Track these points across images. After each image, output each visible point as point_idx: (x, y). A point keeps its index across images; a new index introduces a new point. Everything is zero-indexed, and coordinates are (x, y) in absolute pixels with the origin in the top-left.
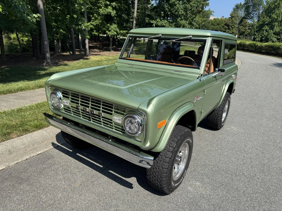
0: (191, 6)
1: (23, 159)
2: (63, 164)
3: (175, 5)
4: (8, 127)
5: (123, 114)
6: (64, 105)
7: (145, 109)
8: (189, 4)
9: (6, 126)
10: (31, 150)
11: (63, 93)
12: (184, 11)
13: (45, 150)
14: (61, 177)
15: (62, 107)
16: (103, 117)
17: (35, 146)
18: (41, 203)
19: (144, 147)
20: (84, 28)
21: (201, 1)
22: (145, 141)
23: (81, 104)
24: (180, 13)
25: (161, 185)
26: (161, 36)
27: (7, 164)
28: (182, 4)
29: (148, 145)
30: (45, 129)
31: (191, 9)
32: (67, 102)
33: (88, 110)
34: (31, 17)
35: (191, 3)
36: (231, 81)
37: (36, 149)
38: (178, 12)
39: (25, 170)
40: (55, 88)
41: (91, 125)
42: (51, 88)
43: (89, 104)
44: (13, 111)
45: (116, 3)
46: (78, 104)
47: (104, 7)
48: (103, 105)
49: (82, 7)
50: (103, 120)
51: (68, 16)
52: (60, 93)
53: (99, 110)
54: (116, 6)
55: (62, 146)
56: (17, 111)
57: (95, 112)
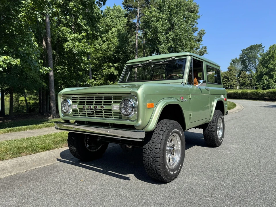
1: (32, 169)
2: (68, 170)
4: (19, 148)
5: (120, 102)
6: (72, 109)
7: (136, 91)
9: (17, 147)
10: (39, 164)
11: (72, 100)
13: (52, 163)
14: (67, 177)
15: (71, 112)
16: (104, 110)
17: (43, 162)
18: (49, 191)
19: (137, 125)
20: (88, 84)
22: (138, 120)
23: (87, 104)
25: (156, 166)
26: (151, 61)
27: (18, 172)
29: (140, 122)
30: (52, 150)
32: (76, 106)
33: (92, 107)
34: (43, 70)
36: (220, 99)
37: (43, 163)
39: (34, 174)
40: (66, 97)
41: (95, 119)
42: (63, 98)
43: (93, 102)
44: (24, 139)
45: (118, 64)
46: (84, 104)
47: (108, 68)
48: (104, 99)
49: (88, 66)
50: (104, 112)
51: (75, 74)
52: (70, 100)
53: (101, 104)
54: (118, 67)
55: (68, 160)
56: (27, 139)
57: (99, 107)
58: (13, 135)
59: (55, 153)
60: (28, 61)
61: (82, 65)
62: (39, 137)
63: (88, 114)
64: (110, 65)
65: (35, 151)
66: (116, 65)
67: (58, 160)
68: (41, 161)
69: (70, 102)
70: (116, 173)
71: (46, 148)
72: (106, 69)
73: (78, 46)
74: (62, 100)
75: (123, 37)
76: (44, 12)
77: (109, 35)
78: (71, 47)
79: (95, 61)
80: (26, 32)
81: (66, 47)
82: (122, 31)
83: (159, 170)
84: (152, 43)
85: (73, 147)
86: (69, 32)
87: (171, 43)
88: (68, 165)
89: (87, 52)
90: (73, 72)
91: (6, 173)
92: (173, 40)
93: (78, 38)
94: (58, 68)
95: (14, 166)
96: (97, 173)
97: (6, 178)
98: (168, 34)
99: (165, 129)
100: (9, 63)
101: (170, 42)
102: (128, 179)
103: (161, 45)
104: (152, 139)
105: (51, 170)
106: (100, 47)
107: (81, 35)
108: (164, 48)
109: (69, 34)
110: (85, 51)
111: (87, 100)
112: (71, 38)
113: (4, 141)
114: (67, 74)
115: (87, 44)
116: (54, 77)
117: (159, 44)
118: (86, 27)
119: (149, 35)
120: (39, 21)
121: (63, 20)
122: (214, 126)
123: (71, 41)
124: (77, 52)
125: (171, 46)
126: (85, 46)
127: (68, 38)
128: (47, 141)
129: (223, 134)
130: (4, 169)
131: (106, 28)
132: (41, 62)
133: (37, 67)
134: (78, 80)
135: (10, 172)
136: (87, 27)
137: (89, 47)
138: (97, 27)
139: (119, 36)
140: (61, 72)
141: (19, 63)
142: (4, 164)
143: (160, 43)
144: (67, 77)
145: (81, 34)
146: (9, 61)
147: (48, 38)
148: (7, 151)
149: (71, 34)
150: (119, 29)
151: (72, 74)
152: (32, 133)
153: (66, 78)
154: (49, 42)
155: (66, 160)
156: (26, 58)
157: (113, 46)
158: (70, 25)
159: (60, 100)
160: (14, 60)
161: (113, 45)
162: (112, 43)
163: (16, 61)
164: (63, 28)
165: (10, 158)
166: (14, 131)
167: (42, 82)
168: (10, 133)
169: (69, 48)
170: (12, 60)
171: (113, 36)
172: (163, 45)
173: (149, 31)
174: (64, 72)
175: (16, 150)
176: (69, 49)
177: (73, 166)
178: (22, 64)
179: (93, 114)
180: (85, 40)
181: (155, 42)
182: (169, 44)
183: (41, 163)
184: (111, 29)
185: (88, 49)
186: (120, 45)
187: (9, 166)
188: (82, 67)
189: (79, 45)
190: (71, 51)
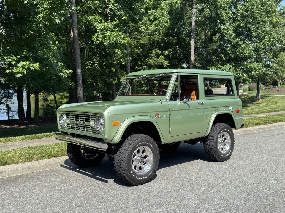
0: (263, 44)
1: (37, 171)
2: (65, 173)
3: (240, 46)
5: (94, 120)
6: (66, 123)
7: (103, 113)
8: (261, 42)
10: (44, 168)
11: (67, 115)
12: (255, 51)
13: (55, 168)
14: (60, 178)
15: (65, 126)
16: (86, 125)
19: (104, 138)
21: (278, 38)
22: (104, 134)
24: (247, 54)
26: (145, 76)
27: (26, 173)
28: (250, 44)
29: (106, 136)
30: (58, 158)
31: (264, 49)
32: (68, 121)
33: (79, 122)
34: (63, 73)
35: (263, 41)
36: (224, 112)
37: (48, 168)
38: (245, 53)
39: (37, 175)
40: (63, 112)
41: (80, 132)
42: (60, 113)
43: (79, 118)
44: (36, 147)
45: (169, 51)
46: (74, 120)
47: (155, 57)
48: (86, 117)
49: (121, 60)
50: (86, 127)
51: (107, 70)
52: (65, 115)
53: (84, 121)
54: (168, 55)
55: (69, 167)
56: (40, 147)
57: (82, 122)
58: (29, 142)
59: (60, 160)
60: (48, 64)
61: (115, 59)
62: (51, 145)
63: (76, 128)
64: (158, 53)
65: (44, 157)
66: (166, 52)
67: (61, 166)
68: (47, 166)
69: (65, 117)
70: (101, 178)
71: (53, 156)
72: (153, 58)
73: (109, 37)
74: (60, 115)
75: (177, 14)
76: (62, 12)
77: (158, 13)
78: (101, 39)
79: (137, 50)
80: (45, 35)
81: (95, 39)
82: (175, 5)
83: (124, 174)
84: (212, 22)
85: (70, 154)
86: (99, 20)
87: (238, 21)
88: (67, 169)
89: (121, 43)
90: (104, 68)
91: (17, 173)
92: (243, 17)
93: (109, 28)
94: (88, 63)
95: (24, 168)
96: (86, 176)
97: (17, 177)
98: (236, 9)
99: (131, 142)
100: (29, 69)
101: (237, 19)
102: (107, 182)
103: (224, 25)
104: (120, 150)
105: (51, 173)
106: (146, 28)
107: (113, 24)
108: (228, 29)
109: (99, 23)
110: (119, 41)
111: (76, 116)
112: (101, 28)
113: (20, 148)
114: (98, 71)
115: (120, 33)
116: (83, 75)
117: (221, 23)
118: (120, 11)
119: (207, 13)
120: (57, 22)
121: (91, 6)
122: (213, 140)
123: (101, 32)
124: (107, 44)
125: (239, 25)
126: (119, 35)
127: (98, 28)
128: (56, 150)
129: (232, 148)
130: (16, 170)
131: (154, 3)
132: (61, 65)
133: (56, 70)
134: (111, 77)
135: (21, 172)
136: (122, 12)
137: (122, 37)
138: (135, 9)
139: (170, 12)
140: (91, 68)
141: (37, 68)
142: (16, 166)
143: (223, 22)
144: (97, 74)
145: (113, 22)
146: (28, 67)
147: (74, 30)
148: (21, 156)
149: (101, 23)
150: (171, 3)
151: (103, 71)
152: (48, 141)
153: (96, 76)
154: (76, 34)
155: (67, 166)
156: (45, 61)
157: (162, 27)
158: (100, 11)
159: (58, 115)
160: (33, 64)
161: (162, 25)
162: (161, 23)
163: (35, 65)
164: (91, 17)
165: (22, 162)
166: (32, 138)
167: (67, 82)
168: (28, 141)
169: (99, 40)
170: (32, 65)
171: (163, 13)
172: (227, 25)
173: (207, 6)
174: (95, 68)
175: (28, 156)
176: (98, 42)
177: (70, 170)
178: (42, 67)
179: (79, 128)
180: (119, 29)
181: (216, 21)
182: (237, 23)
183: (46, 168)
184: (161, 3)
185: (122, 39)
186: (171, 25)
187: (20, 169)
188: (114, 62)
189: (111, 36)
190: (101, 43)
